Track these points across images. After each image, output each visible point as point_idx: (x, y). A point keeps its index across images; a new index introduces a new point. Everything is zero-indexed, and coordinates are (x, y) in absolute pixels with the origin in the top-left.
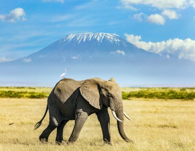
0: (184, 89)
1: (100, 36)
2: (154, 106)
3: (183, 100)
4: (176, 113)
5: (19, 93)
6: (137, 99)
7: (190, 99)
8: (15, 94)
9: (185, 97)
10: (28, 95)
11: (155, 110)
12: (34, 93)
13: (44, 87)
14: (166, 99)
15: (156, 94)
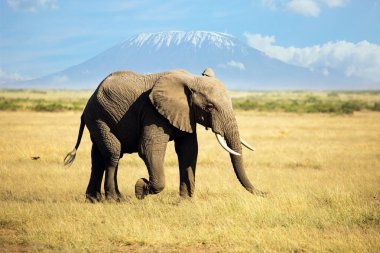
0: (334, 94)
1: (197, 37)
2: (276, 127)
3: (332, 114)
4: (320, 139)
5: (13, 100)
6: (244, 112)
7: (348, 112)
8: (6, 103)
9: (336, 108)
10: (30, 104)
11: (280, 134)
12: (43, 100)
13: (61, 90)
14: (300, 114)
15: (280, 103)
